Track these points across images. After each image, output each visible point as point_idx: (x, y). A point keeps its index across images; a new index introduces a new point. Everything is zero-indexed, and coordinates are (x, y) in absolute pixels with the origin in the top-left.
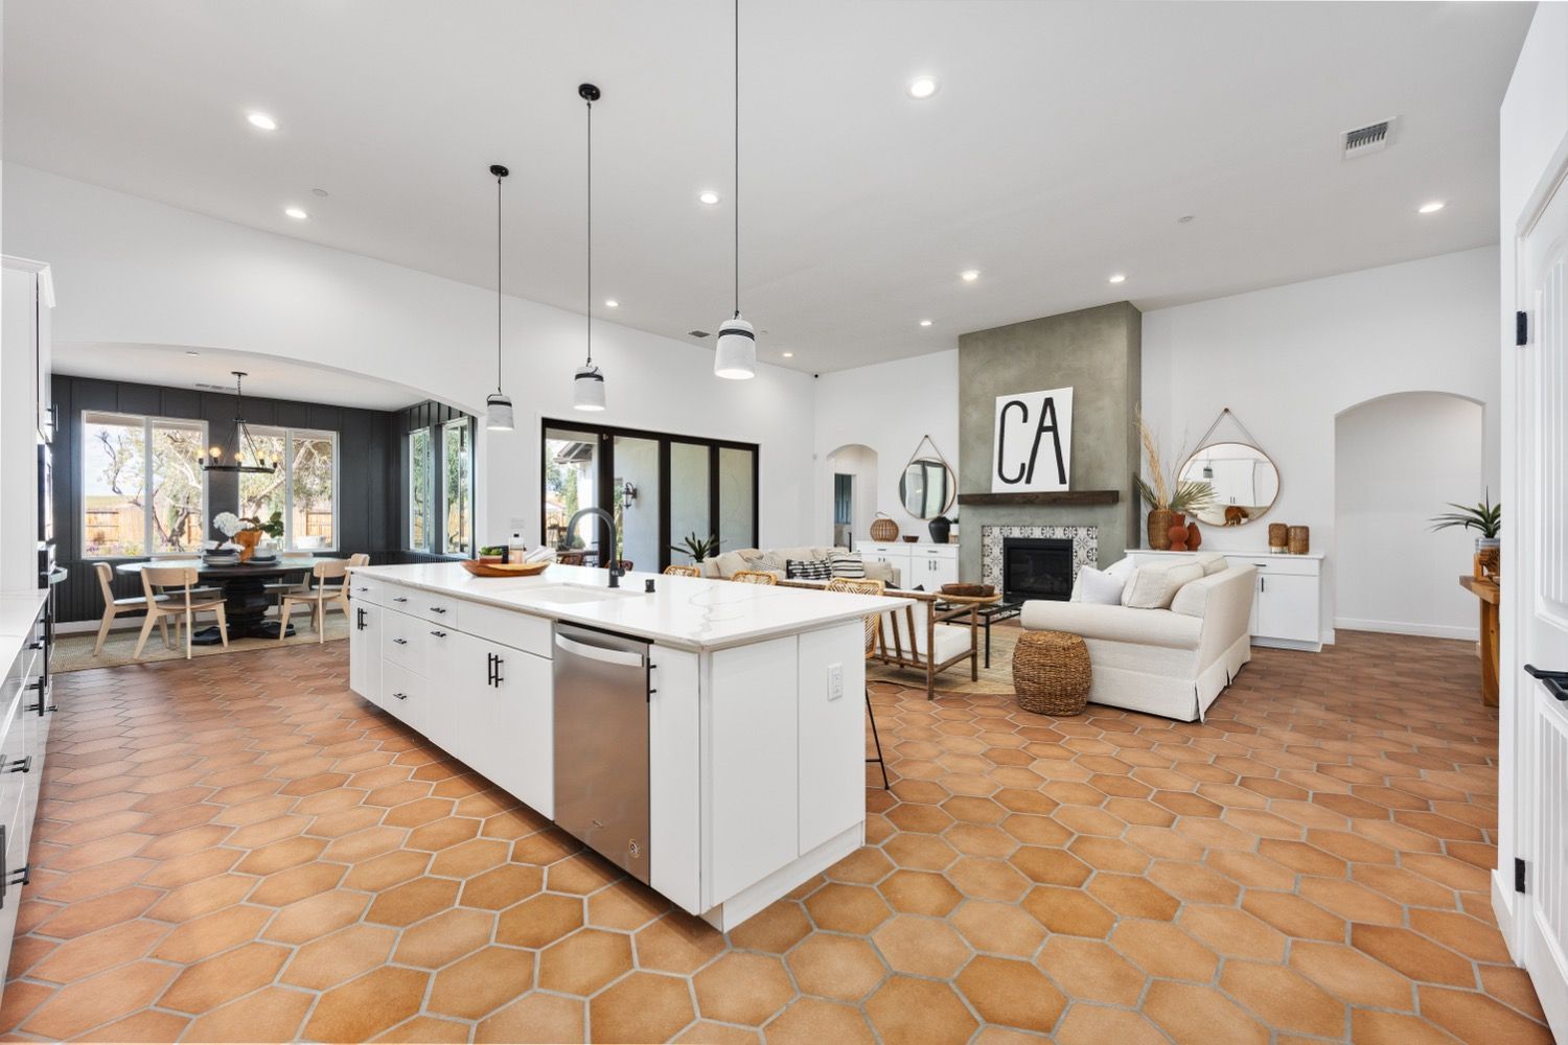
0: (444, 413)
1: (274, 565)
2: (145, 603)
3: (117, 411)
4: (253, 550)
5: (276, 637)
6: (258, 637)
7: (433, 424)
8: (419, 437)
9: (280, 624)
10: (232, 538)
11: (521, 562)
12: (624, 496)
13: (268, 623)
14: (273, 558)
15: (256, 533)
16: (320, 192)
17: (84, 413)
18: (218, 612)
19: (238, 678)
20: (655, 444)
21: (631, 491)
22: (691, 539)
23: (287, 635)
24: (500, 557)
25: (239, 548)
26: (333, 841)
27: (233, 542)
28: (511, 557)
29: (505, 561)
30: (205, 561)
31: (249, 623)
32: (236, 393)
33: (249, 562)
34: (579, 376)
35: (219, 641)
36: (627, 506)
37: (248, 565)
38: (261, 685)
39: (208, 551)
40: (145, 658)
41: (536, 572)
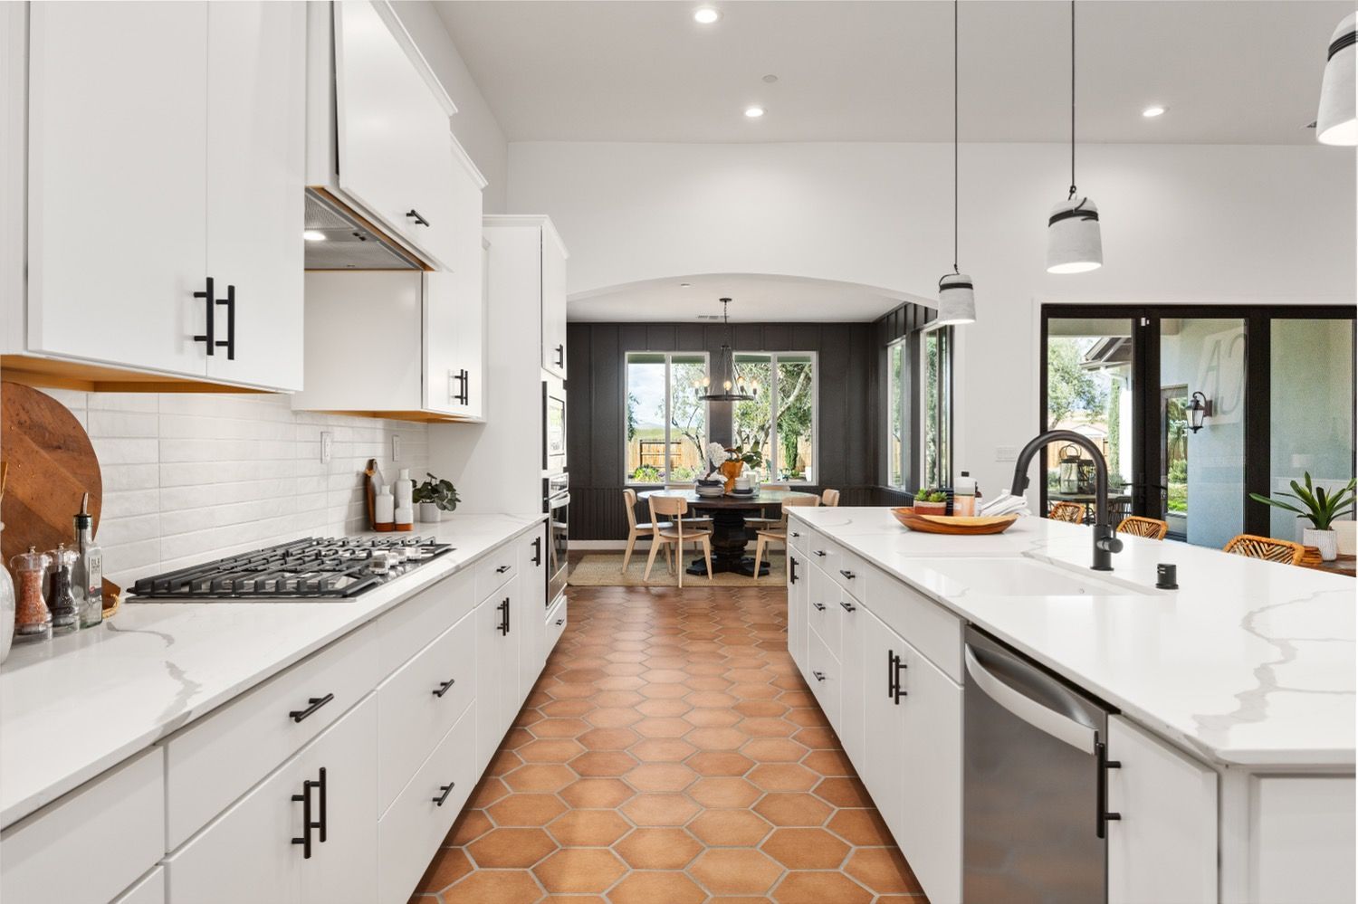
0: (921, 314)
1: (751, 498)
2: (651, 529)
3: (646, 349)
4: (734, 483)
5: (751, 574)
6: (737, 573)
7: (909, 332)
8: (896, 350)
9: (755, 560)
10: (719, 468)
11: (971, 514)
12: (1189, 413)
13: (747, 559)
14: (750, 491)
15: (738, 464)
16: (770, 79)
17: (627, 354)
18: (705, 542)
19: (706, 615)
20: (1238, 326)
21: (1202, 403)
22: (1302, 484)
23: (761, 574)
24: (943, 505)
25: (723, 479)
26: (707, 850)
27: (719, 473)
28: (957, 506)
29: (949, 511)
30: (697, 492)
31: (731, 559)
32: (723, 321)
33: (731, 494)
34: (1054, 219)
35: (705, 573)
36: (1196, 429)
37: (731, 497)
38: (720, 627)
39: (700, 481)
40: (651, 581)
41: (996, 529)
